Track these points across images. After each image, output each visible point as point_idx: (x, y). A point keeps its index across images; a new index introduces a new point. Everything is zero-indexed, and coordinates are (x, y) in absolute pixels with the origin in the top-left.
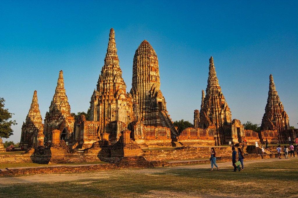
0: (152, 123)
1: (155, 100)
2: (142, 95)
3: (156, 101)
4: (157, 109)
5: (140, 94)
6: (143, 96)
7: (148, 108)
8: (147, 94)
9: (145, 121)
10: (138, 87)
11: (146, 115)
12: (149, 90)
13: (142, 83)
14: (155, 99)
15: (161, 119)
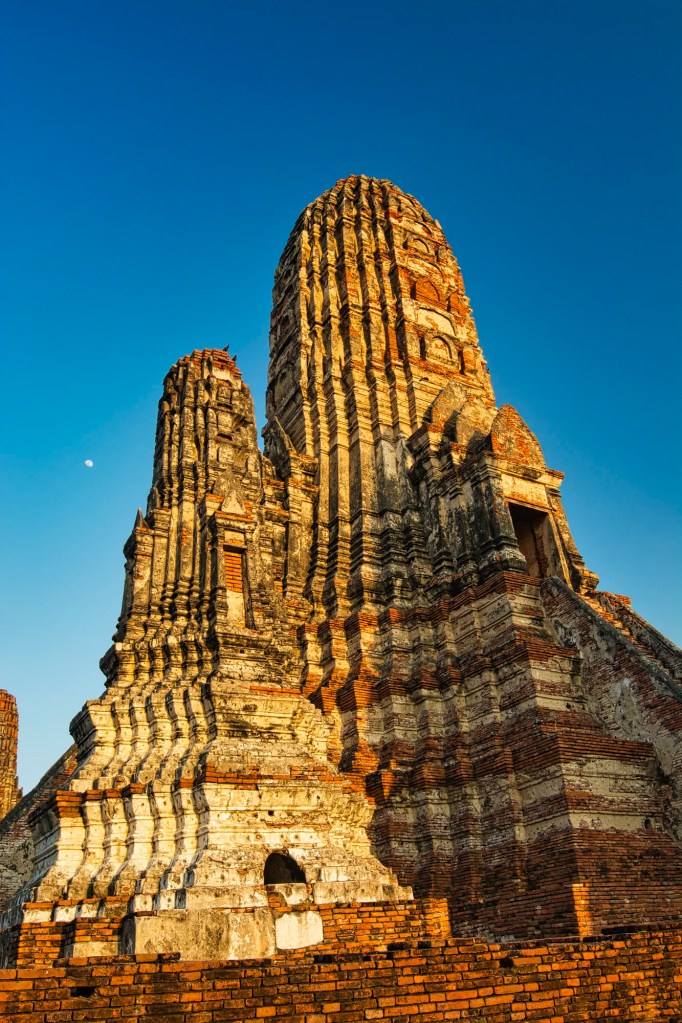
0: (465, 727)
1: (477, 494)
2: (344, 478)
3: (485, 496)
4: (505, 564)
5: (324, 478)
6: (356, 490)
7: (413, 583)
8: (390, 471)
9: (379, 714)
10: (309, 430)
11: (388, 651)
12: (407, 431)
13: (337, 385)
14: (476, 482)
15: (577, 662)
